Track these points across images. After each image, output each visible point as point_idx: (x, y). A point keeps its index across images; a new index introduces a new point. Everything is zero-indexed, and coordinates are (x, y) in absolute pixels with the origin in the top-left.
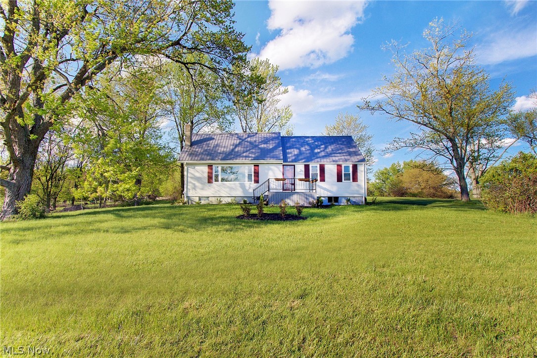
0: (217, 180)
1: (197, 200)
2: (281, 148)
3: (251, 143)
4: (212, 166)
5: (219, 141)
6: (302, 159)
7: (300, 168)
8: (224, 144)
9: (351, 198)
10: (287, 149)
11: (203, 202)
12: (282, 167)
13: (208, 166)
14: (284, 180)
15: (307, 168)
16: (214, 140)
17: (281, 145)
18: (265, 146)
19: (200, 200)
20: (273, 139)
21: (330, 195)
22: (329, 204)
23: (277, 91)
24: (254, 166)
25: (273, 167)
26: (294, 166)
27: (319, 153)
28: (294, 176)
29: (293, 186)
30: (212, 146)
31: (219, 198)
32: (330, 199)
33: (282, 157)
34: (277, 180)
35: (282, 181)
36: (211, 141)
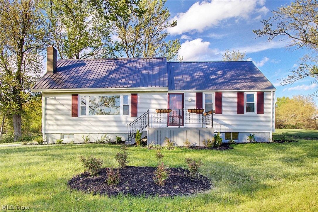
0: (83, 113)
1: (58, 137)
2: (167, 74)
3: (130, 68)
4: (77, 95)
5: (91, 67)
6: (193, 87)
7: (191, 96)
8: (96, 70)
9: (255, 134)
10: (175, 76)
11: (66, 140)
12: (167, 96)
13: (73, 95)
14: (169, 111)
15: (199, 96)
16: (85, 67)
17: (166, 71)
18: (147, 72)
19: (62, 137)
20: (157, 64)
21: (227, 130)
22: (227, 141)
23: (165, 24)
24: (132, 95)
25: (157, 96)
26: (183, 94)
27: (214, 79)
28: (183, 107)
29: (181, 120)
30: (81, 72)
31: (85, 136)
32: (228, 135)
33: (167, 84)
34: (161, 111)
35: (166, 114)
36: (81, 67)
